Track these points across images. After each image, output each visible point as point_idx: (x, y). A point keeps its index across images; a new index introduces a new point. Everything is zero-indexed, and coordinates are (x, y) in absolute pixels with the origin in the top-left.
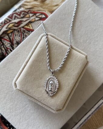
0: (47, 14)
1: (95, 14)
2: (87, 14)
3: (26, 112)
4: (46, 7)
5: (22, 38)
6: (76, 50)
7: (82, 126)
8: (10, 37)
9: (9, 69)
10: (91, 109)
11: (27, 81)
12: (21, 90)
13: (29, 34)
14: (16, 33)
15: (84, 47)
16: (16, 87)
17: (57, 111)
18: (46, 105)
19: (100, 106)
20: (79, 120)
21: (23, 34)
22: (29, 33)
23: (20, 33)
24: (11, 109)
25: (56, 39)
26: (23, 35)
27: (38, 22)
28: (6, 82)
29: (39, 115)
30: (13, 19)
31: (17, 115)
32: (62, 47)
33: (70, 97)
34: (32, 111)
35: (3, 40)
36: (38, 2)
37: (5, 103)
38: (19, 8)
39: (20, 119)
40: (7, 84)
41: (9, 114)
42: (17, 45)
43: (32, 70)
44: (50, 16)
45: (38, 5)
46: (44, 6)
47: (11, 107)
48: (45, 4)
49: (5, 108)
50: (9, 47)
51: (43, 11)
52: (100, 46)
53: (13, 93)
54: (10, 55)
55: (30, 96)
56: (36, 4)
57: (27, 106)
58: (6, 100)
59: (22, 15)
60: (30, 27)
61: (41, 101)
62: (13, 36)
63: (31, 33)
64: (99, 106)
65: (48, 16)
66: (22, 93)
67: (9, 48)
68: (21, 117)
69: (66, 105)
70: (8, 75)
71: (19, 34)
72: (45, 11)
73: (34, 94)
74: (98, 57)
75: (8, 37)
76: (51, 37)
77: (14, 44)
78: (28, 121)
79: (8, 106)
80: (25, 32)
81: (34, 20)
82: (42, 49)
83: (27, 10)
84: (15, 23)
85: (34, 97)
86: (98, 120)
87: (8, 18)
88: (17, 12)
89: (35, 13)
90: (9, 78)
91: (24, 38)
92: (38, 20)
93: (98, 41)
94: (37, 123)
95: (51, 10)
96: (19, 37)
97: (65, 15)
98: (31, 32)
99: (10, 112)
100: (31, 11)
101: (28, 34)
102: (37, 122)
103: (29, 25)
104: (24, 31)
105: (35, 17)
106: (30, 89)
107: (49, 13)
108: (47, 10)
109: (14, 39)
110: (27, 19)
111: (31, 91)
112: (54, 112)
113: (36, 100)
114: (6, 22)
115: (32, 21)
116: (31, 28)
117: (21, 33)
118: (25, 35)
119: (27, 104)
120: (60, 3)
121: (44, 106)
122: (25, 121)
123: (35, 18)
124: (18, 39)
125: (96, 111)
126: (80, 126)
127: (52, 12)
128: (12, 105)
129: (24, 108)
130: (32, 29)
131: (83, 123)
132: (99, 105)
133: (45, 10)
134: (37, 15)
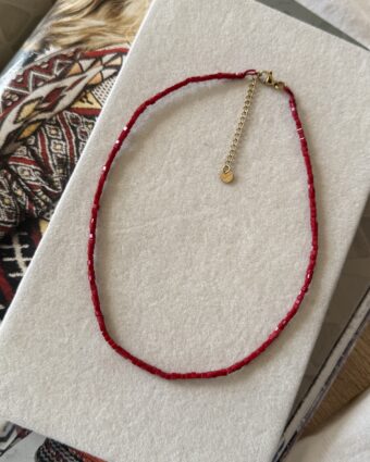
5: (74, 144)
7: (332, 381)
8: (35, 148)
14: (50, 130)
21: (74, 129)
23: (64, 130)
26: (75, 133)
30: (31, 89)
35: (11, 163)
36: (99, 19)
42: (61, 171)
45: (99, 26)
50: (37, 181)
51: (122, 42)
56: (93, 27)
59: (58, 70)
60: (91, 103)
62: (43, 141)
67: (37, 184)
75: (25, 151)
77: (53, 168)
80: (78, 123)
81: (99, 76)
83: (68, 51)
84: (40, 98)
87: (12, 89)
88: (38, 62)
89: (97, 57)
91: (81, 143)
96: (62, 142)
100: (82, 51)
103: (86, 97)
104: (75, 121)
105: (101, 67)
109: (48, 153)
110: (75, 78)
114: (10, 104)
115: (93, 82)
117: (66, 127)
118: (82, 132)
123: (101, 72)
124: (61, 150)
126: (327, 383)
130: (98, 110)
133: (127, 38)
134: (106, 58)
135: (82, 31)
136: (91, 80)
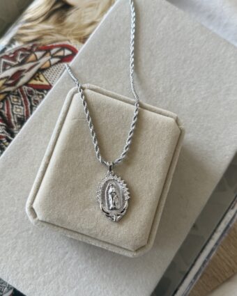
0: (75, 47)
1: (178, 27)
2: (161, 29)
3: (69, 270)
4: (70, 32)
5: (29, 108)
6: (151, 110)
7: (199, 277)
8: (2, 111)
9: (12, 182)
10: (213, 234)
11: (58, 198)
12: (48, 220)
13: (43, 97)
14: (13, 99)
15: (168, 102)
16: (35, 216)
17: (136, 251)
18: (110, 242)
19: (231, 226)
20: (190, 265)
22: (42, 95)
23: (22, 99)
24: (33, 271)
25: (103, 94)
26: (30, 101)
27: (57, 66)
28: (10, 212)
29: (99, 272)
30: (1, 71)
31: (50, 282)
32: (120, 108)
33: (160, 214)
34: (80, 266)
36: (50, 25)
37: (17, 260)
38: (9, 45)
39: (58, 288)
40: (14, 216)
41: (29, 282)
42: (19, 126)
43: (64, 172)
44: (81, 48)
45: (50, 29)
46: (65, 31)
47: (32, 266)
48: (66, 25)
49: (19, 270)
50: (3, 133)
51: (65, 40)
52: (203, 93)
53: (32, 234)
54: (7, 149)
55: (71, 230)
56: (46, 30)
57: (67, 256)
58: (17, 253)
59: (20, 58)
61: (97, 235)
62: (8, 106)
63: (46, 94)
64: (228, 226)
65: (77, 49)
66: (52, 226)
67: (3, 135)
68: (58, 283)
69: (155, 233)
70: (12, 196)
71: (20, 101)
72: (69, 41)
73: (79, 225)
74: (202, 118)
76: (93, 92)
77: (14, 125)
78: (76, 289)
79: (25, 265)
80: (32, 94)
81: (48, 63)
82: (79, 122)
83: (28, 46)
84: (7, 78)
85: (79, 231)
86: (231, 257)
88: (7, 53)
89: (47, 50)
90: (16, 201)
91: (34, 108)
92: (56, 63)
93: (195, 84)
94: (99, 289)
95: (82, 36)
96: (21, 107)
97: (114, 40)
98: (45, 92)
99: (33, 278)
100: (37, 46)
101: (41, 97)
102: (97, 288)
103: (38, 77)
104: (31, 93)
105: (50, 57)
106: (67, 214)
107: (78, 43)
108: (73, 37)
109: (11, 114)
110: (32, 64)
111: (69, 218)
112: (130, 255)
113: (84, 237)
115: (44, 67)
116: (45, 83)
117: (24, 97)
118: (35, 101)
119: (67, 253)
120: (98, 18)
121: (105, 247)
122: (69, 291)
123: (49, 60)
124: (20, 112)
125: (223, 238)
126: (195, 278)
127: (83, 40)
128: (33, 261)
129: (62, 262)
130: (47, 86)
131: (200, 270)
132: (227, 223)
133: (68, 38)
134: (53, 51)
135: (38, 32)
136: (43, 65)
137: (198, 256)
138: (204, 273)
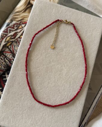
35: (4, 53)
45: (26, 15)
75: (8, 50)
87: (4, 33)
100: (22, 22)
135: (22, 17)
137: (94, 101)
138: (97, 106)
